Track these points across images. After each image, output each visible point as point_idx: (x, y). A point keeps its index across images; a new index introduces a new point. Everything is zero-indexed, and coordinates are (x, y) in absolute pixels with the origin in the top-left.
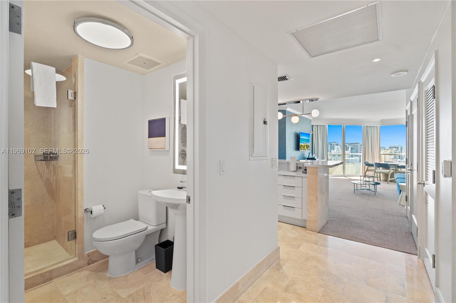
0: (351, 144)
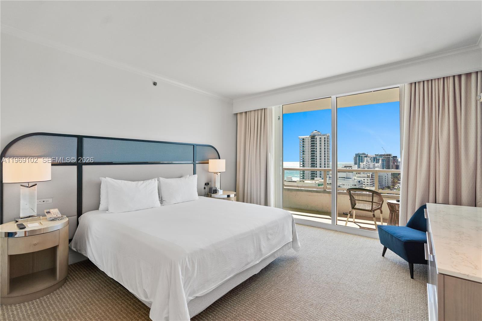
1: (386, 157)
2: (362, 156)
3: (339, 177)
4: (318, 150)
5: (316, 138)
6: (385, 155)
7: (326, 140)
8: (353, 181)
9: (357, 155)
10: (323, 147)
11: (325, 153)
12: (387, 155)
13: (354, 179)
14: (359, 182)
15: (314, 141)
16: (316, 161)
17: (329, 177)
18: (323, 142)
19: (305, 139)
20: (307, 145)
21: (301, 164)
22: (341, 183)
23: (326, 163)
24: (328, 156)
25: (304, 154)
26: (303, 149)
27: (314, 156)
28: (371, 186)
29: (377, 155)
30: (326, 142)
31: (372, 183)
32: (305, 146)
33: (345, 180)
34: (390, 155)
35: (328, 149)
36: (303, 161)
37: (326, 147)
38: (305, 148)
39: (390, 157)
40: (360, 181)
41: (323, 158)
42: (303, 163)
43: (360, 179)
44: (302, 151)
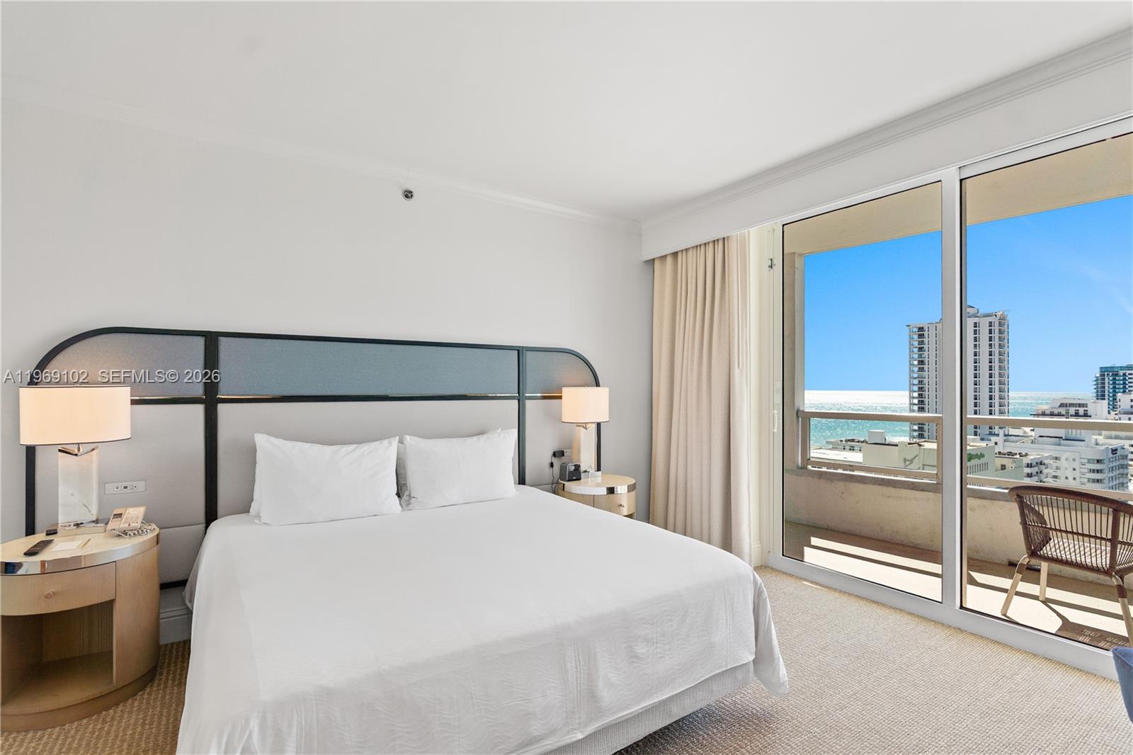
2: (1124, 374)
3: (1041, 436)
7: (996, 328)
8: (1092, 447)
9: (1104, 371)
10: (984, 349)
11: (991, 367)
13: (1093, 441)
14: (1114, 451)
17: (1005, 435)
18: (984, 336)
19: (926, 328)
20: (933, 346)
21: (914, 398)
22: (1047, 455)
23: (997, 394)
24: (1001, 376)
25: (921, 370)
26: (920, 356)
30: (996, 335)
32: (926, 347)
33: (1060, 445)
35: (1000, 354)
36: (921, 389)
37: (996, 350)
38: (926, 354)
40: (1116, 450)
41: (984, 379)
42: (920, 395)
43: (1116, 443)
44: (916, 363)
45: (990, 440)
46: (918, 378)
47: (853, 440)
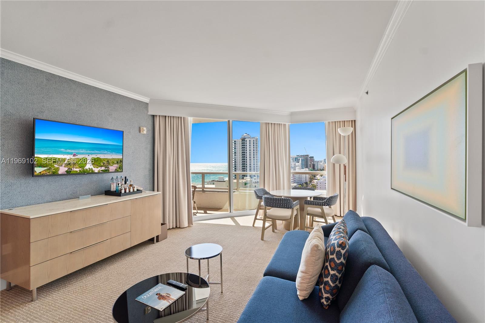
0: (301, 156)
1: (305, 157)
4: (248, 152)
5: (246, 140)
6: (304, 155)
10: (252, 149)
11: (254, 154)
12: (306, 156)
15: (244, 143)
16: (246, 161)
17: (257, 176)
18: (252, 144)
19: (236, 141)
20: (238, 147)
26: (235, 151)
27: (245, 157)
28: (292, 182)
29: (298, 156)
31: (293, 180)
32: (236, 147)
34: (308, 156)
37: (255, 149)
38: (236, 150)
39: (307, 158)
42: (235, 164)
44: (234, 153)
45: (253, 178)
46: (234, 158)
47: (214, 181)
